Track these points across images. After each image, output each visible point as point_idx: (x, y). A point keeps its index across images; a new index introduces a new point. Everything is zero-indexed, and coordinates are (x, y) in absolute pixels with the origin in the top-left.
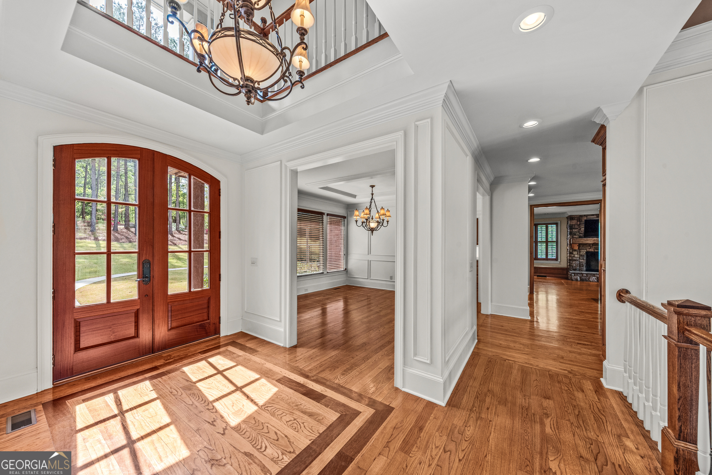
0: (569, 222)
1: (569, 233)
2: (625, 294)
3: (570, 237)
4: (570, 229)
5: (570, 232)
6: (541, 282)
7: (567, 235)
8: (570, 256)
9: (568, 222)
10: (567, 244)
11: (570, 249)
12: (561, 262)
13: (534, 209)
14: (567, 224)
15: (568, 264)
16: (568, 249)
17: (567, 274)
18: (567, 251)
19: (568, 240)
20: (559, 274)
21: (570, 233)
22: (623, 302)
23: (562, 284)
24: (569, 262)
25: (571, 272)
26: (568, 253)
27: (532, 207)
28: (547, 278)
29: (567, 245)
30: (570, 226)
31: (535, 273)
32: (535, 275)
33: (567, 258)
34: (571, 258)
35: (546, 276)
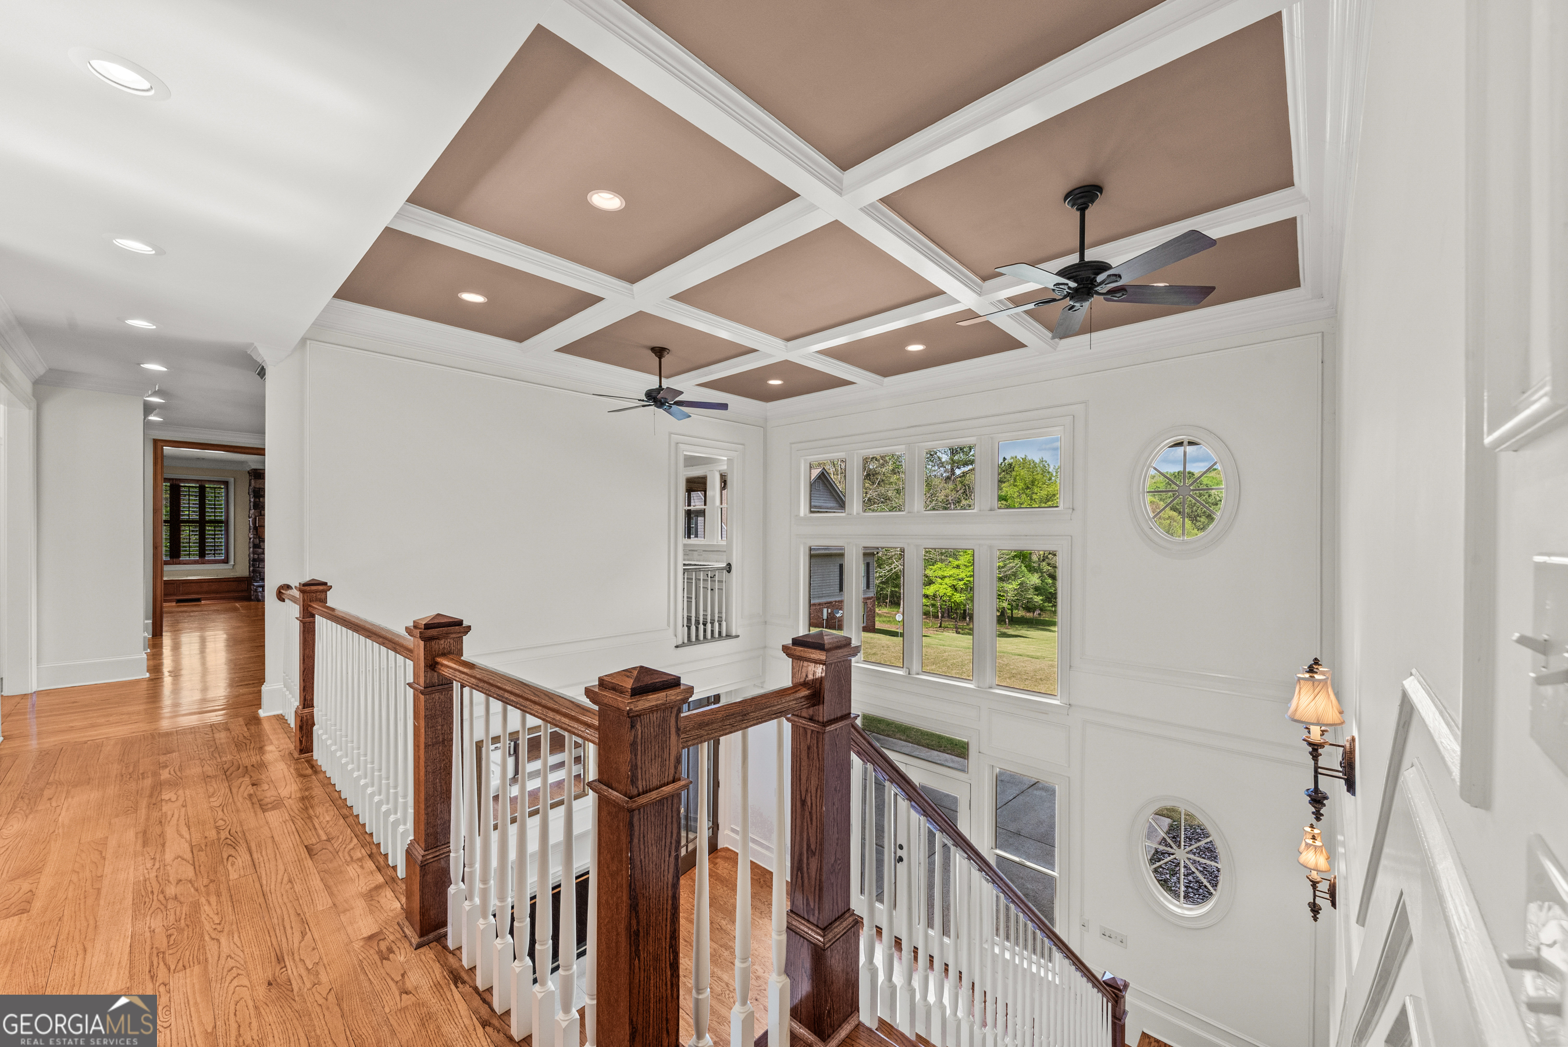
0: (253, 482)
1: (252, 504)
2: (286, 590)
3: (254, 514)
4: (255, 497)
5: (255, 502)
6: (186, 612)
7: (250, 509)
8: (254, 553)
9: (250, 480)
10: (250, 527)
11: (254, 538)
12: (235, 566)
13: (162, 449)
14: (250, 485)
15: (251, 569)
16: (250, 539)
17: (249, 590)
18: (250, 542)
19: (251, 519)
20: (228, 592)
21: (254, 506)
22: (283, 600)
23: (236, 610)
24: (253, 565)
25: (255, 584)
26: (251, 545)
27: (158, 445)
28: (203, 602)
29: (250, 529)
30: (254, 491)
31: (166, 595)
32: (166, 601)
33: (249, 555)
34: (256, 556)
35: (199, 600)
